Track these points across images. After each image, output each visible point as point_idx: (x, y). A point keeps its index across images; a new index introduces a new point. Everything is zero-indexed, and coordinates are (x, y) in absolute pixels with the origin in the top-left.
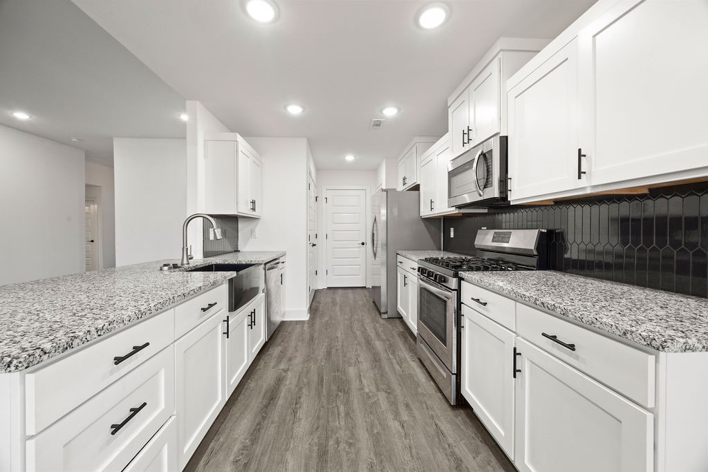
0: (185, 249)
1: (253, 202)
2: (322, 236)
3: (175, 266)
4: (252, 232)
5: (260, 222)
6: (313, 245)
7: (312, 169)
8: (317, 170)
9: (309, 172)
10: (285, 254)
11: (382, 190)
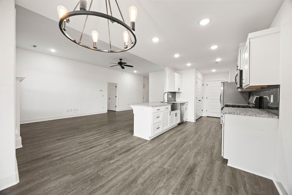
0: (164, 99)
1: (179, 88)
2: (205, 98)
3: (162, 102)
4: (179, 96)
5: (181, 93)
6: (200, 101)
7: (200, 76)
8: (204, 75)
9: (197, 78)
10: (188, 102)
11: (222, 82)
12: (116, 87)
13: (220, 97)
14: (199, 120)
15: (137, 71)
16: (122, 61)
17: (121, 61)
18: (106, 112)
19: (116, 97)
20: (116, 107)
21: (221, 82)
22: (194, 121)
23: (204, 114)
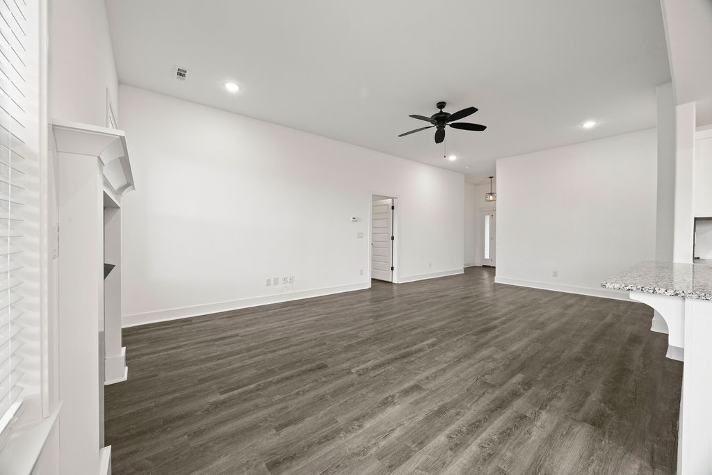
12: (393, 208)
16: (444, 110)
17: (441, 112)
18: (369, 286)
19: (393, 238)
20: (392, 269)
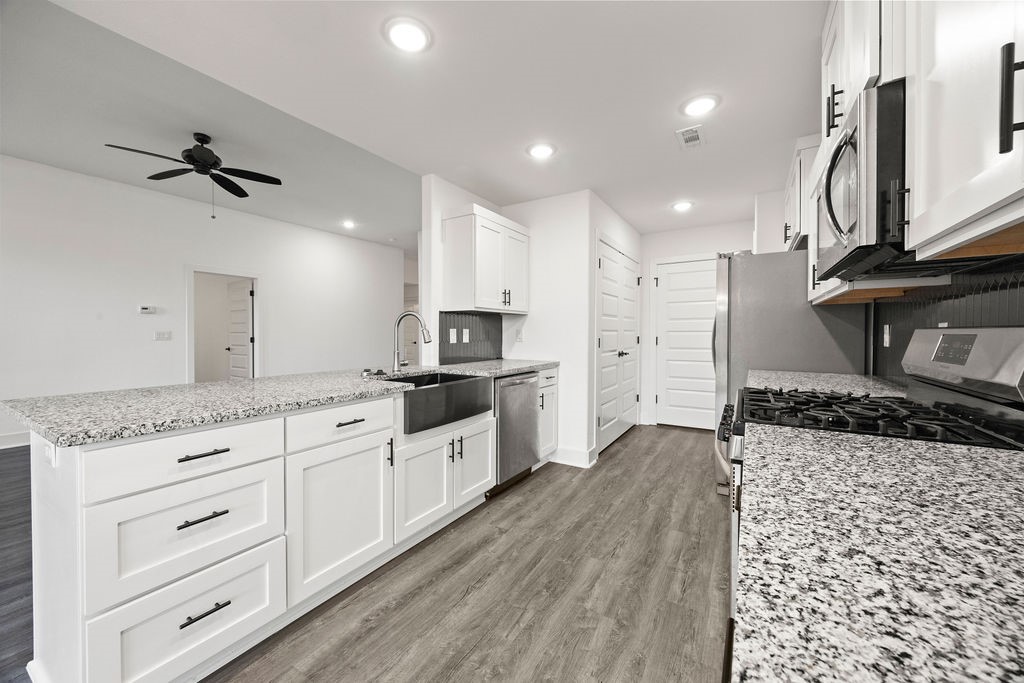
0: (396, 353)
1: (506, 293)
2: (648, 341)
3: (379, 372)
4: (518, 332)
5: (528, 319)
6: (621, 354)
7: (619, 236)
8: (642, 235)
9: (600, 241)
10: (556, 365)
11: (720, 256)
12: (252, 293)
13: (711, 334)
14: (618, 451)
15: (356, 218)
19: (252, 340)
21: (716, 256)
22: (584, 463)
23: (647, 417)
